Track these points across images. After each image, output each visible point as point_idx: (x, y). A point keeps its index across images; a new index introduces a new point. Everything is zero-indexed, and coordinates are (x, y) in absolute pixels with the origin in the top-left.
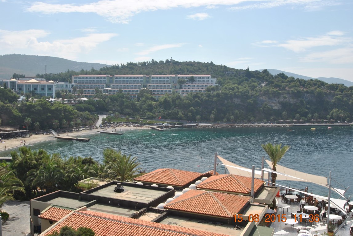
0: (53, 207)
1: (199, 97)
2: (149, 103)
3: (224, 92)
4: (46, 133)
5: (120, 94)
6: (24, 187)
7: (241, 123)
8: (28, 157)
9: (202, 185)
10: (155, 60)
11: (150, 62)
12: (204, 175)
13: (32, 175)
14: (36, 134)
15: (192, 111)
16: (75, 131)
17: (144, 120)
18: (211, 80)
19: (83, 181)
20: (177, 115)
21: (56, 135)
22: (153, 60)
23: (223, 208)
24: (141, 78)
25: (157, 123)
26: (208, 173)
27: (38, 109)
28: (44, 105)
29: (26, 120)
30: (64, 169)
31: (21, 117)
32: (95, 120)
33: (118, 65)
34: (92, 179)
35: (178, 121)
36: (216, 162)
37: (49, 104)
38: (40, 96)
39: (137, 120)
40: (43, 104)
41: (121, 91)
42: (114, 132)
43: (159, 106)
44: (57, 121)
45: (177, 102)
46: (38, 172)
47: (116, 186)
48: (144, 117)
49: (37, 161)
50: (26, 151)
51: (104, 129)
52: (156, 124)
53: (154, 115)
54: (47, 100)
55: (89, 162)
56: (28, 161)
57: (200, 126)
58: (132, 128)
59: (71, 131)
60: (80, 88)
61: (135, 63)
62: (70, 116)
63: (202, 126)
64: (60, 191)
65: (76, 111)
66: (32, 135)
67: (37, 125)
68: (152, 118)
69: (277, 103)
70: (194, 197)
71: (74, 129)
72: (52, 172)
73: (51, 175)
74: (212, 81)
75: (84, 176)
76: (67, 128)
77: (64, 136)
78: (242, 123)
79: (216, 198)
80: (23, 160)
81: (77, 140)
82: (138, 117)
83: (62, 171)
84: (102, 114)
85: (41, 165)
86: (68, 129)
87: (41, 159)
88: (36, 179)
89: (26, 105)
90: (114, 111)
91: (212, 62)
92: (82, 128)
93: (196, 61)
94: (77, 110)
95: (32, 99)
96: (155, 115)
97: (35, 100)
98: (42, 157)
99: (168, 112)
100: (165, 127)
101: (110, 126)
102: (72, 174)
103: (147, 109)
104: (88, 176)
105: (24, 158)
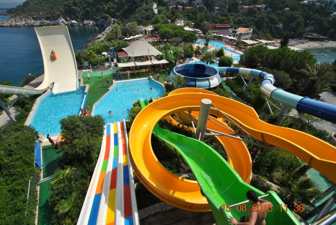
14: (333, 41)
31: (328, 27)
66: (329, 41)
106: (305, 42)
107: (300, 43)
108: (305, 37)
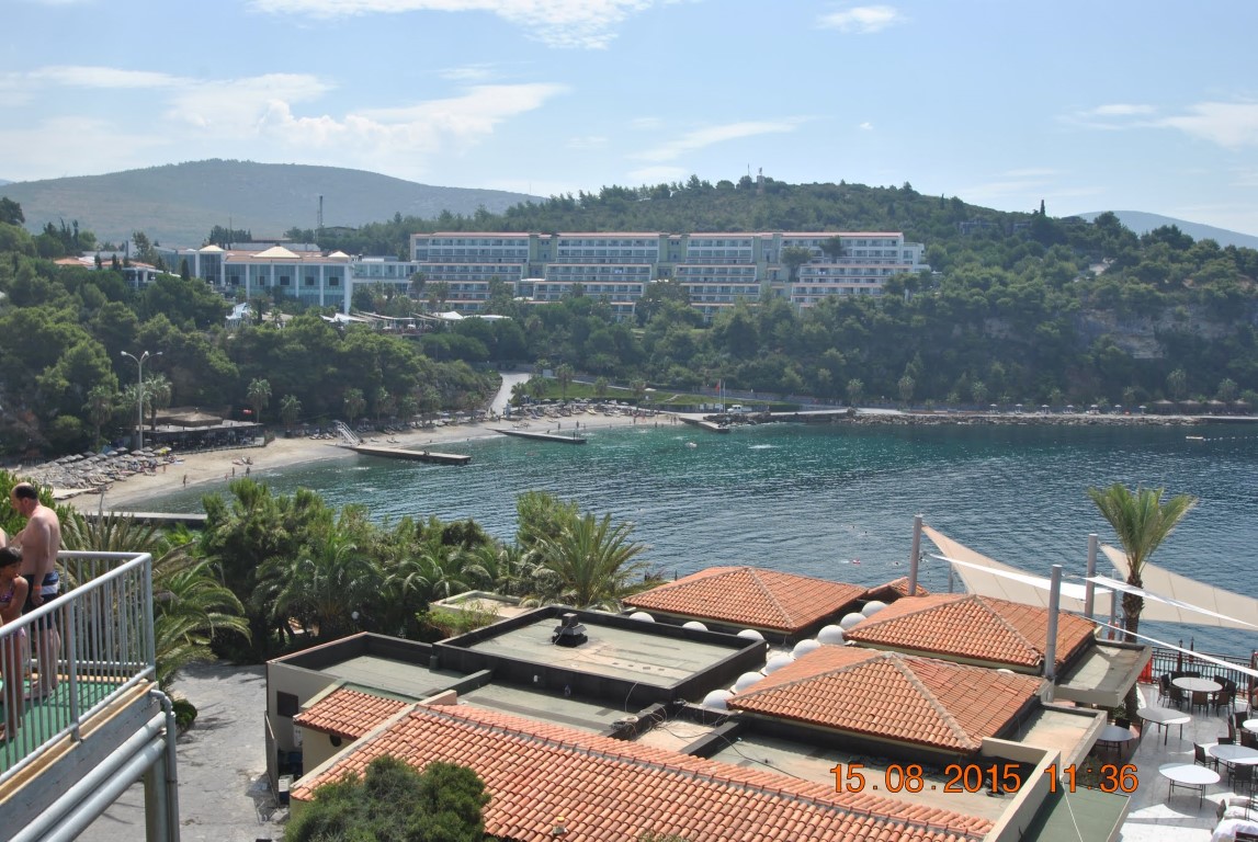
0: (342, 687)
1: (859, 314)
2: (681, 332)
3: (954, 295)
4: (321, 433)
5: (578, 301)
6: (245, 616)
7: (1013, 410)
8: (260, 514)
9: (866, 628)
10: (701, 179)
11: (685, 186)
12: (873, 592)
13: (274, 575)
14: (288, 436)
15: (831, 364)
16: (418, 427)
17: (663, 393)
18: (906, 252)
19: (445, 603)
20: (780, 377)
21: (354, 442)
22: (694, 179)
23: (941, 713)
24: (653, 243)
25: (705, 405)
26: (889, 588)
27: (294, 350)
28: (315, 336)
29: (255, 386)
30: (382, 558)
31: (238, 376)
32: (489, 391)
33: (570, 197)
34: (475, 596)
35: (782, 399)
36: (919, 548)
37: (330, 332)
38: (299, 305)
39: (636, 393)
40: (311, 333)
41: (578, 291)
42: (555, 434)
43: (714, 342)
44: (358, 392)
45: (779, 329)
46: (294, 567)
47: (559, 623)
48: (660, 381)
49: (290, 528)
50: (255, 493)
51: (515, 424)
52: (702, 407)
53: (695, 377)
54: (325, 318)
55: (468, 536)
56: (261, 527)
57: (860, 418)
58: (619, 419)
59: (406, 429)
60: (436, 278)
61: (631, 188)
62: (403, 376)
63: (867, 418)
64: (366, 636)
65: (423, 357)
66: (272, 439)
67: (290, 406)
68: (687, 386)
69: (1149, 337)
70: (835, 671)
71: (416, 420)
72: (342, 571)
73: (337, 578)
74: (906, 254)
75: (447, 584)
76: (393, 417)
77: (381, 444)
78: (1017, 408)
79: (915, 677)
80: (243, 524)
81: (426, 459)
82: (638, 380)
83: (374, 565)
84: (512, 370)
85: (304, 541)
86: (395, 422)
87: (303, 522)
88: (285, 592)
89: (253, 336)
90: (556, 360)
91: (908, 186)
92: (443, 417)
93: (849, 182)
94: (428, 357)
95: (275, 314)
96: (700, 375)
97: (286, 317)
98: (309, 514)
99: (747, 366)
100: (736, 418)
101: (541, 413)
102: (409, 578)
103: (670, 354)
104: (463, 585)
105: (247, 518)
106: (160, 460)
107: (133, 470)
108: (146, 434)
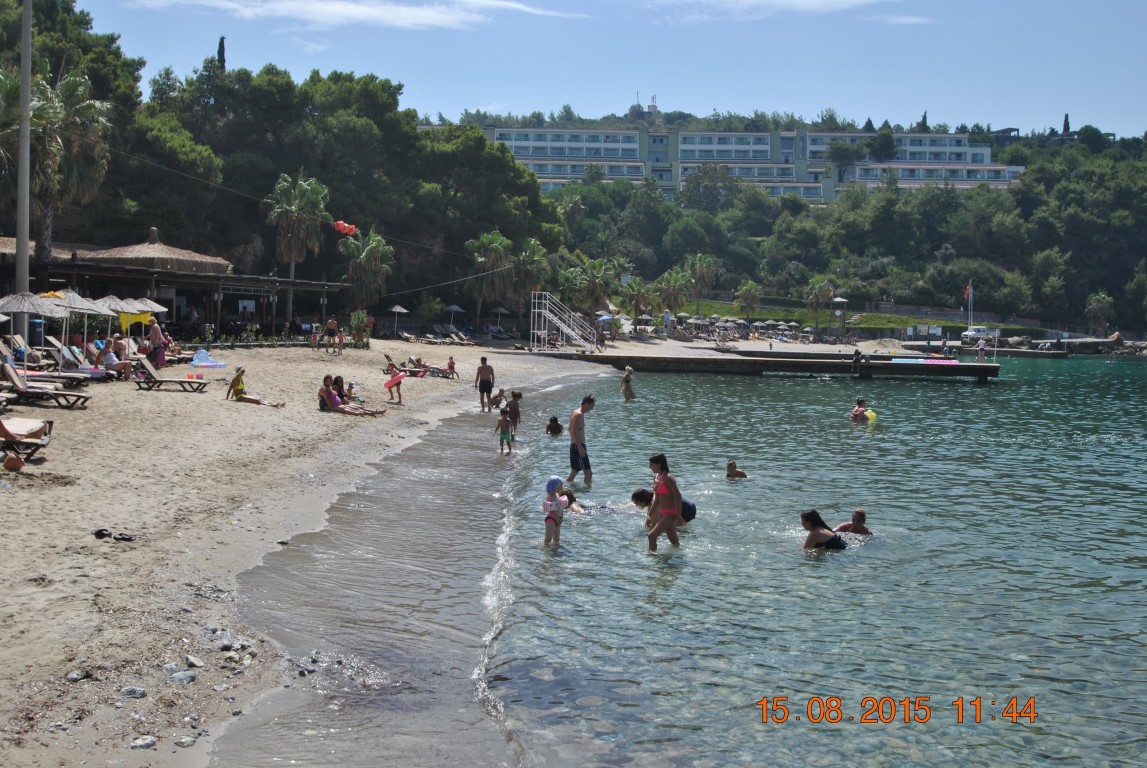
11: (556, 116)
22: (567, 111)
31: (232, 169)
